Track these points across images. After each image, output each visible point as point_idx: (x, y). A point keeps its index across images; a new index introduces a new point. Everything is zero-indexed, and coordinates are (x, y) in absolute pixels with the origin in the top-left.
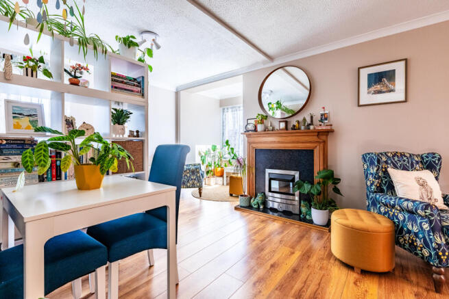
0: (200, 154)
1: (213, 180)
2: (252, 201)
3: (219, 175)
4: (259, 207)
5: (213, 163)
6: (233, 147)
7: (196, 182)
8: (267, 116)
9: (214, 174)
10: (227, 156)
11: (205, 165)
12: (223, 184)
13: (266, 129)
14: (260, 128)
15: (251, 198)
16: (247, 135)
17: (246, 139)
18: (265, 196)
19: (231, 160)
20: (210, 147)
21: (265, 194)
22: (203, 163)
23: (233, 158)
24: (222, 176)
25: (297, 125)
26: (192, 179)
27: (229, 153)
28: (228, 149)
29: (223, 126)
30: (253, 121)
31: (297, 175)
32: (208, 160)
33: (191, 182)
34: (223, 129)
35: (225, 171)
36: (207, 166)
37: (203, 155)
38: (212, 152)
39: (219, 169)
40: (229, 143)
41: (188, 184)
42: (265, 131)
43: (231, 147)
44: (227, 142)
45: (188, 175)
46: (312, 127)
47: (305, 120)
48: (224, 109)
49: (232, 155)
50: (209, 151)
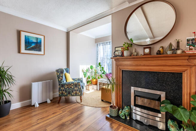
0: (83, 71)
1: (91, 87)
2: (120, 112)
3: (94, 83)
4: (126, 118)
5: (91, 76)
6: (103, 66)
7: (78, 92)
8: (132, 44)
9: (92, 83)
10: (99, 72)
11: (86, 78)
12: (97, 90)
13: (131, 54)
14: (126, 53)
15: (119, 110)
16: (115, 59)
17: (114, 62)
18: (131, 109)
19: (102, 75)
20: (89, 67)
21: (130, 107)
22: (85, 77)
23: (103, 73)
24: (96, 84)
25: (162, 51)
26: (75, 90)
27: (101, 70)
28: (100, 68)
29: (97, 54)
30: (120, 49)
31: (163, 95)
32: (88, 74)
33: (74, 92)
34: (97, 56)
35: (98, 82)
36: (87, 78)
37: (85, 71)
38: (90, 69)
39: (95, 80)
40: (101, 64)
41: (73, 94)
42: (131, 56)
43: (102, 67)
44: (100, 64)
45: (73, 87)
46: (179, 52)
47: (171, 45)
48: (97, 44)
49: (103, 72)
50: (89, 69)
